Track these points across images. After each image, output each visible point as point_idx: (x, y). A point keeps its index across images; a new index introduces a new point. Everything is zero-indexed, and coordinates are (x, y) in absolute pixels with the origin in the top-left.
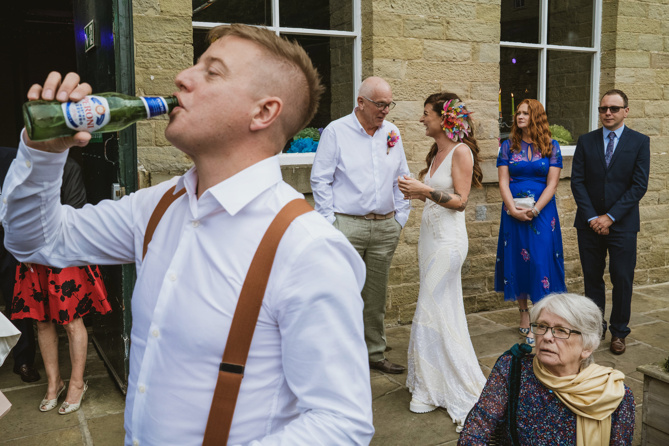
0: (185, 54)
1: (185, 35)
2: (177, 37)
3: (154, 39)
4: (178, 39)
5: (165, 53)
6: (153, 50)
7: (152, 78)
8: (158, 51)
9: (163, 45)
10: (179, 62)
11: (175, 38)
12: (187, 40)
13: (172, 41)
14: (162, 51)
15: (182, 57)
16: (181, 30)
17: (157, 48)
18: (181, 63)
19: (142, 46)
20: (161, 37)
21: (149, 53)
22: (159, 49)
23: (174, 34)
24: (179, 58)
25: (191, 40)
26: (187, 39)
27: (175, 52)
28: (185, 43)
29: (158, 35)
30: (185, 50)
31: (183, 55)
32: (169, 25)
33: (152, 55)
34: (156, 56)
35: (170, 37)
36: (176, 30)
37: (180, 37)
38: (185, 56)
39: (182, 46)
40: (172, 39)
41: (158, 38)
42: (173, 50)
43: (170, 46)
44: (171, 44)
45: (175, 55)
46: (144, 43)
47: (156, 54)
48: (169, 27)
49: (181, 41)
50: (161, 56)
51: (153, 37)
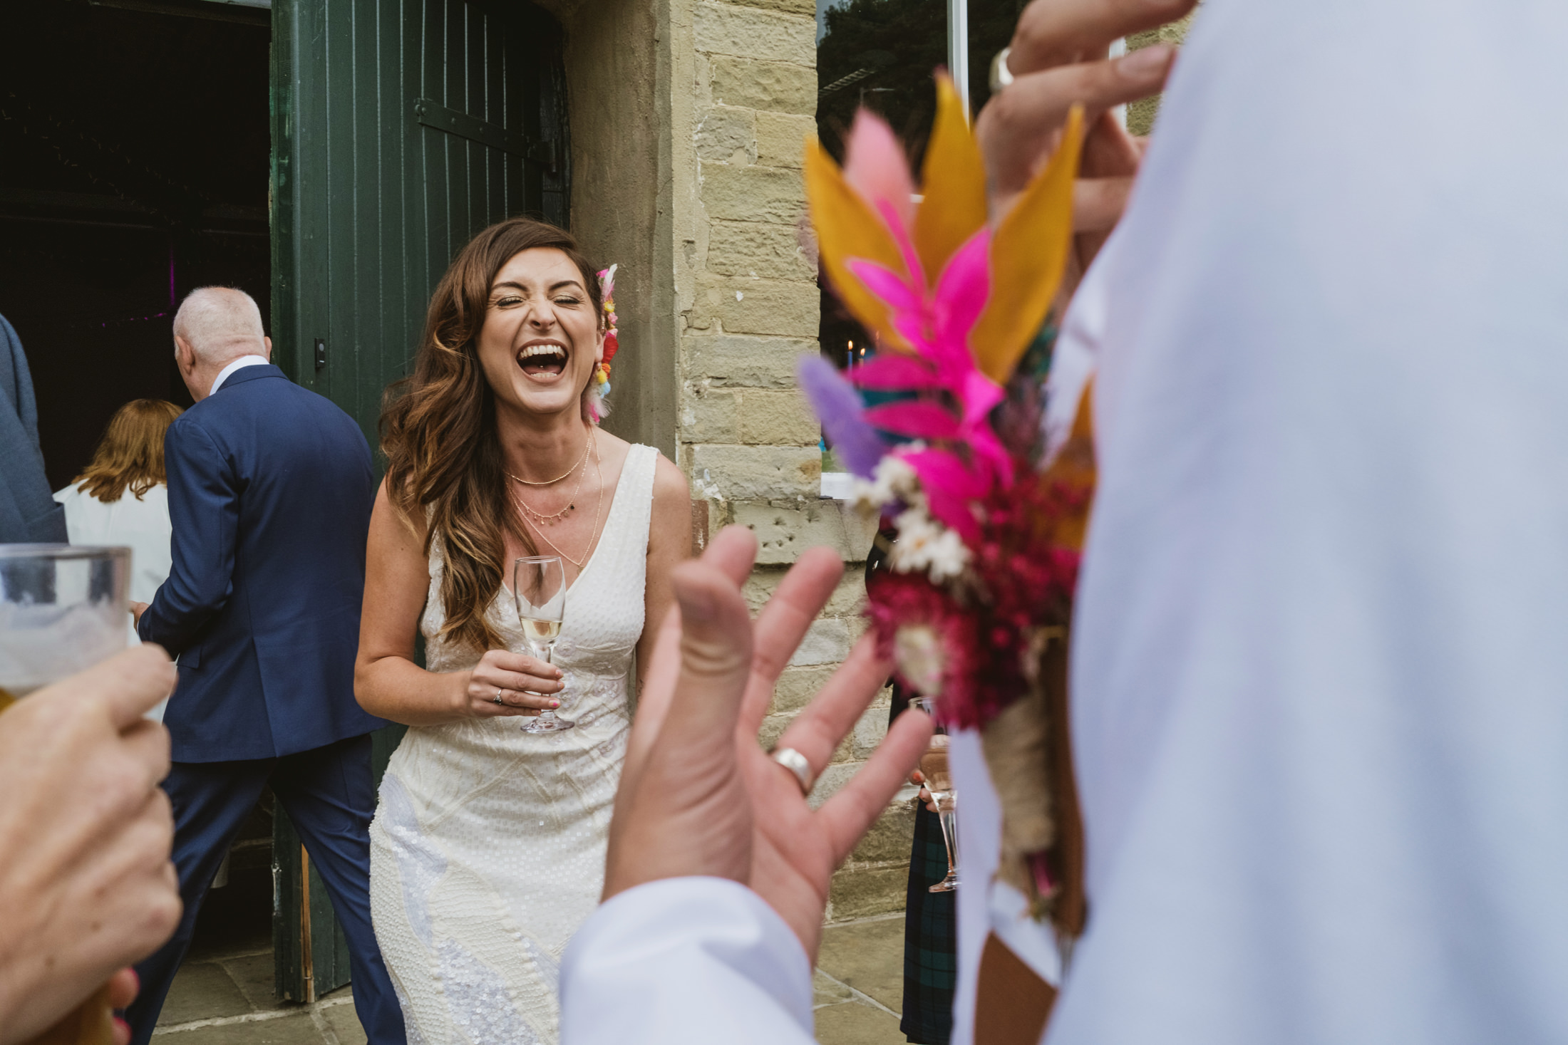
0: (803, 248)
1: (802, 208)
2: (788, 213)
3: (745, 214)
4: (790, 216)
5: (763, 244)
6: (741, 237)
7: (739, 296)
8: (752, 240)
9: (765, 228)
10: (791, 264)
11: (784, 214)
12: (807, 218)
13: (778, 220)
14: (759, 240)
15: (797, 253)
16: (796, 198)
17: (748, 233)
18: (795, 267)
19: (722, 227)
20: (760, 212)
21: (733, 243)
22: (753, 235)
23: (783, 204)
24: (791, 256)
26: (807, 216)
27: (784, 244)
28: (804, 224)
29: (751, 206)
30: (803, 240)
31: (798, 249)
32: (772, 186)
33: (740, 249)
34: (745, 251)
35: (774, 211)
36: (787, 197)
37: (793, 212)
38: (804, 252)
39: (798, 230)
40: (779, 216)
41: (751, 213)
42: (779, 238)
43: (774, 229)
44: (776, 227)
45: (784, 250)
46: (725, 223)
47: (747, 247)
48: (773, 191)
49: (796, 220)
50: (757, 251)
51: (743, 211)
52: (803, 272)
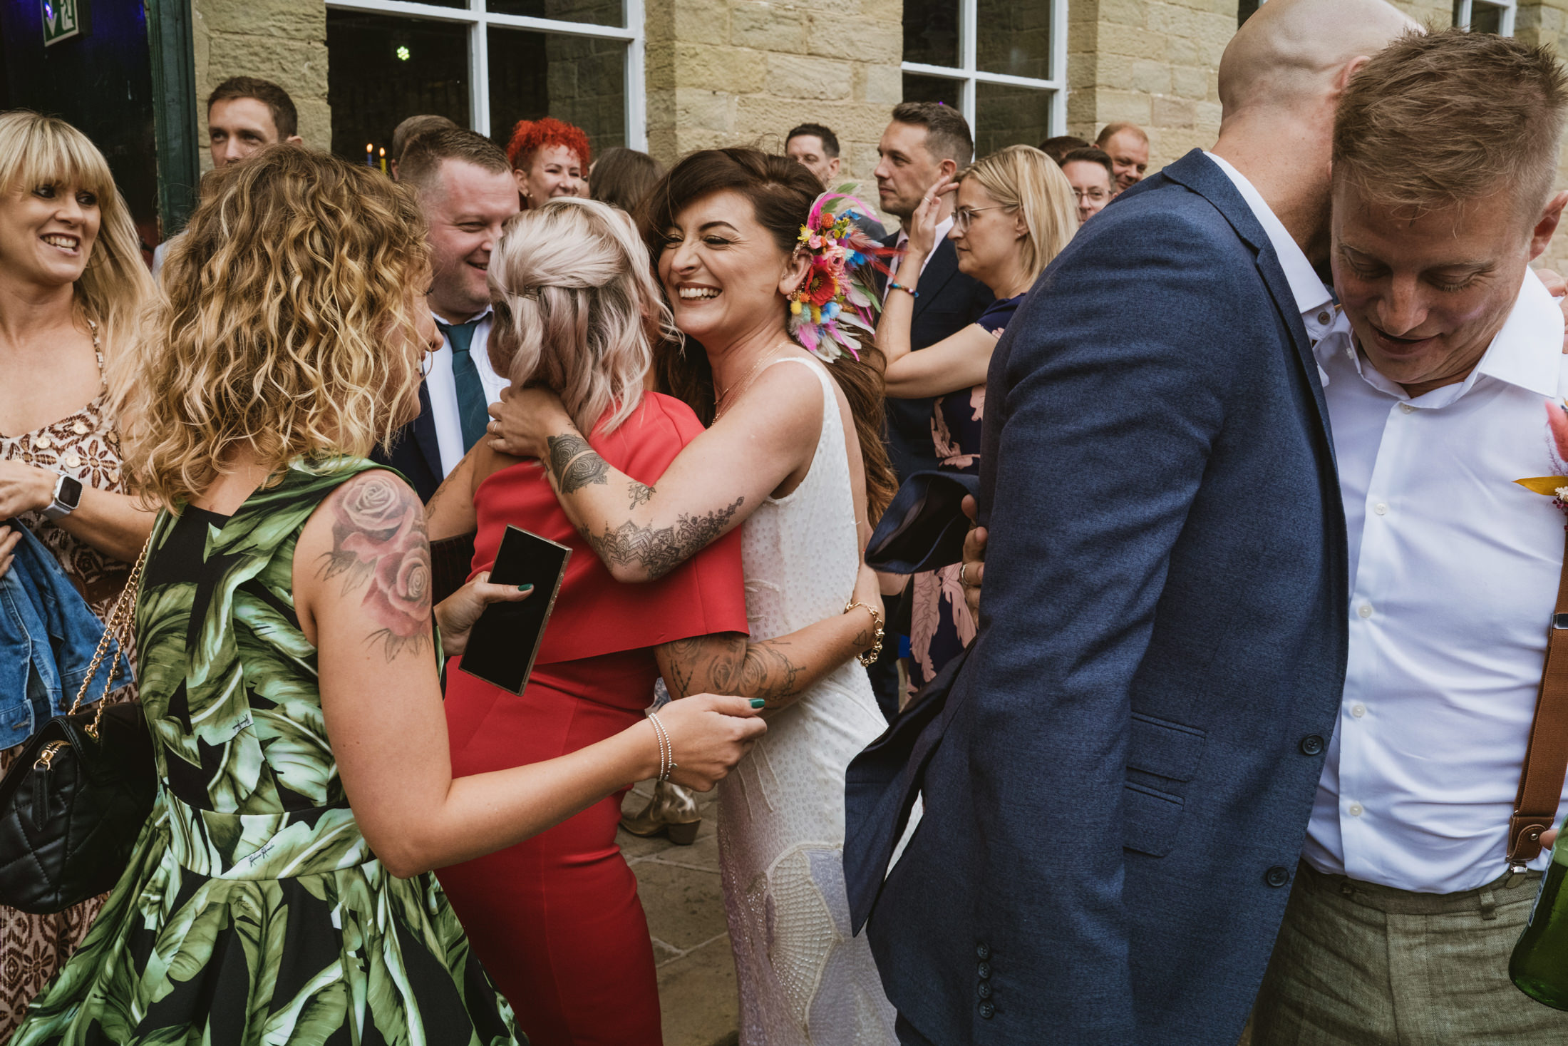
0: (311, 64)
1: (310, 22)
2: (294, 26)
3: (247, 27)
4: (297, 30)
5: (269, 60)
6: (245, 51)
8: (256, 54)
9: (270, 42)
10: (299, 80)
11: (289, 27)
12: (315, 33)
13: (283, 34)
14: (264, 55)
15: (305, 69)
16: (302, 11)
17: (252, 47)
18: (303, 83)
19: (222, 41)
20: (263, 24)
21: (235, 58)
22: (257, 49)
23: (289, 17)
24: (300, 72)
25: (323, 34)
26: (315, 30)
27: (290, 59)
28: (310, 39)
29: (254, 19)
30: (311, 56)
31: (306, 65)
33: (244, 64)
34: (249, 65)
35: (279, 24)
36: (292, 9)
37: (299, 26)
38: (312, 68)
39: (305, 44)
40: (284, 30)
41: (254, 26)
42: (286, 54)
43: (279, 44)
44: (281, 41)
45: (291, 66)
46: (225, 36)
47: (251, 61)
49: (303, 35)
50: (262, 66)
51: (244, 23)
52: (312, 89)
